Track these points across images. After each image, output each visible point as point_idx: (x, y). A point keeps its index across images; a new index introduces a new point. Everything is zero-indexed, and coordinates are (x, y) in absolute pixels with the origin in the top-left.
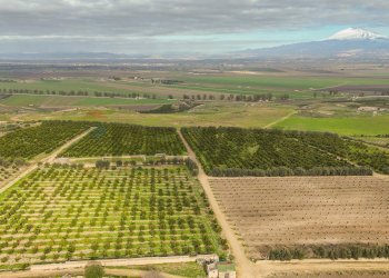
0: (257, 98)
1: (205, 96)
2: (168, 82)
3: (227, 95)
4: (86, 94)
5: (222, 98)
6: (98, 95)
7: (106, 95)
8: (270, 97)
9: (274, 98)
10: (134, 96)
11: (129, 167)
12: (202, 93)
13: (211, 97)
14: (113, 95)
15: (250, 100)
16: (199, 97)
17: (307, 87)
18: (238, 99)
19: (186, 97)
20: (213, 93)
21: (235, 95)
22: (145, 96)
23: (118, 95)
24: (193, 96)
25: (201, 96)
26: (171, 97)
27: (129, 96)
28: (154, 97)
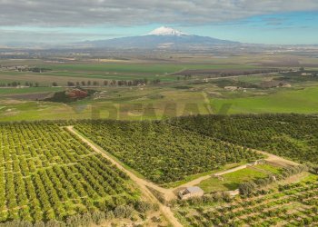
0: (136, 83)
1: (89, 83)
2: (36, 70)
3: (110, 81)
5: (106, 83)
8: (146, 82)
9: (149, 82)
10: (15, 84)
12: (86, 80)
13: (95, 84)
15: (130, 84)
16: (83, 84)
18: (120, 84)
19: (70, 84)
20: (97, 80)
21: (117, 81)
22: (27, 84)
24: (78, 83)
25: (86, 83)
26: (55, 85)
27: (9, 85)
28: (37, 85)
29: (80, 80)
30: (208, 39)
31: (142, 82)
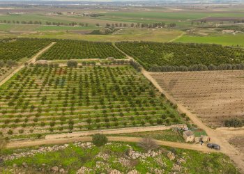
0: (155, 26)
1: (121, 25)
3: (135, 24)
4: (41, 23)
6: (48, 24)
7: (54, 24)
8: (163, 25)
9: (166, 26)
10: (73, 24)
11: (91, 67)
12: (119, 23)
13: (125, 25)
14: (59, 24)
15: (150, 27)
16: (117, 25)
18: (143, 26)
19: (108, 25)
20: (125, 23)
21: (141, 24)
22: (80, 25)
23: (62, 24)
24: (113, 25)
25: (119, 24)
26: (98, 25)
27: (70, 25)
28: (87, 25)
29: (114, 22)
31: (160, 25)
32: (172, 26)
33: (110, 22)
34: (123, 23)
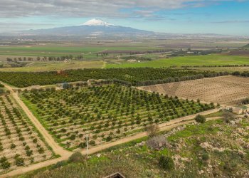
0: (63, 58)
1: (25, 59)
3: (41, 58)
5: (38, 59)
8: (71, 57)
12: (22, 57)
13: (30, 59)
15: (58, 59)
16: (20, 59)
17: (88, 52)
18: (50, 59)
19: (9, 60)
24: (15, 59)
25: (22, 59)
29: (17, 57)
30: (129, 29)
31: (68, 58)
32: (80, 58)
33: (12, 57)
34: (27, 57)
